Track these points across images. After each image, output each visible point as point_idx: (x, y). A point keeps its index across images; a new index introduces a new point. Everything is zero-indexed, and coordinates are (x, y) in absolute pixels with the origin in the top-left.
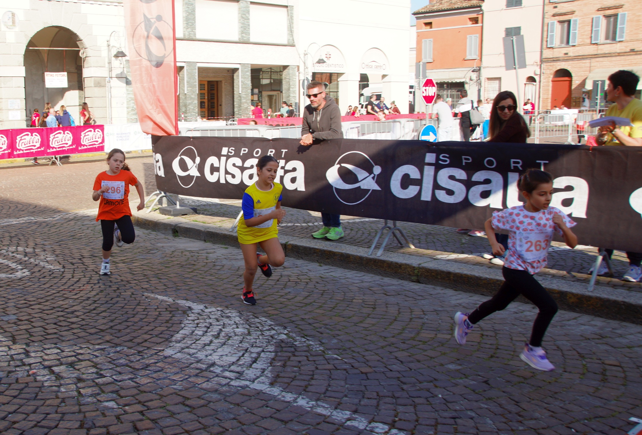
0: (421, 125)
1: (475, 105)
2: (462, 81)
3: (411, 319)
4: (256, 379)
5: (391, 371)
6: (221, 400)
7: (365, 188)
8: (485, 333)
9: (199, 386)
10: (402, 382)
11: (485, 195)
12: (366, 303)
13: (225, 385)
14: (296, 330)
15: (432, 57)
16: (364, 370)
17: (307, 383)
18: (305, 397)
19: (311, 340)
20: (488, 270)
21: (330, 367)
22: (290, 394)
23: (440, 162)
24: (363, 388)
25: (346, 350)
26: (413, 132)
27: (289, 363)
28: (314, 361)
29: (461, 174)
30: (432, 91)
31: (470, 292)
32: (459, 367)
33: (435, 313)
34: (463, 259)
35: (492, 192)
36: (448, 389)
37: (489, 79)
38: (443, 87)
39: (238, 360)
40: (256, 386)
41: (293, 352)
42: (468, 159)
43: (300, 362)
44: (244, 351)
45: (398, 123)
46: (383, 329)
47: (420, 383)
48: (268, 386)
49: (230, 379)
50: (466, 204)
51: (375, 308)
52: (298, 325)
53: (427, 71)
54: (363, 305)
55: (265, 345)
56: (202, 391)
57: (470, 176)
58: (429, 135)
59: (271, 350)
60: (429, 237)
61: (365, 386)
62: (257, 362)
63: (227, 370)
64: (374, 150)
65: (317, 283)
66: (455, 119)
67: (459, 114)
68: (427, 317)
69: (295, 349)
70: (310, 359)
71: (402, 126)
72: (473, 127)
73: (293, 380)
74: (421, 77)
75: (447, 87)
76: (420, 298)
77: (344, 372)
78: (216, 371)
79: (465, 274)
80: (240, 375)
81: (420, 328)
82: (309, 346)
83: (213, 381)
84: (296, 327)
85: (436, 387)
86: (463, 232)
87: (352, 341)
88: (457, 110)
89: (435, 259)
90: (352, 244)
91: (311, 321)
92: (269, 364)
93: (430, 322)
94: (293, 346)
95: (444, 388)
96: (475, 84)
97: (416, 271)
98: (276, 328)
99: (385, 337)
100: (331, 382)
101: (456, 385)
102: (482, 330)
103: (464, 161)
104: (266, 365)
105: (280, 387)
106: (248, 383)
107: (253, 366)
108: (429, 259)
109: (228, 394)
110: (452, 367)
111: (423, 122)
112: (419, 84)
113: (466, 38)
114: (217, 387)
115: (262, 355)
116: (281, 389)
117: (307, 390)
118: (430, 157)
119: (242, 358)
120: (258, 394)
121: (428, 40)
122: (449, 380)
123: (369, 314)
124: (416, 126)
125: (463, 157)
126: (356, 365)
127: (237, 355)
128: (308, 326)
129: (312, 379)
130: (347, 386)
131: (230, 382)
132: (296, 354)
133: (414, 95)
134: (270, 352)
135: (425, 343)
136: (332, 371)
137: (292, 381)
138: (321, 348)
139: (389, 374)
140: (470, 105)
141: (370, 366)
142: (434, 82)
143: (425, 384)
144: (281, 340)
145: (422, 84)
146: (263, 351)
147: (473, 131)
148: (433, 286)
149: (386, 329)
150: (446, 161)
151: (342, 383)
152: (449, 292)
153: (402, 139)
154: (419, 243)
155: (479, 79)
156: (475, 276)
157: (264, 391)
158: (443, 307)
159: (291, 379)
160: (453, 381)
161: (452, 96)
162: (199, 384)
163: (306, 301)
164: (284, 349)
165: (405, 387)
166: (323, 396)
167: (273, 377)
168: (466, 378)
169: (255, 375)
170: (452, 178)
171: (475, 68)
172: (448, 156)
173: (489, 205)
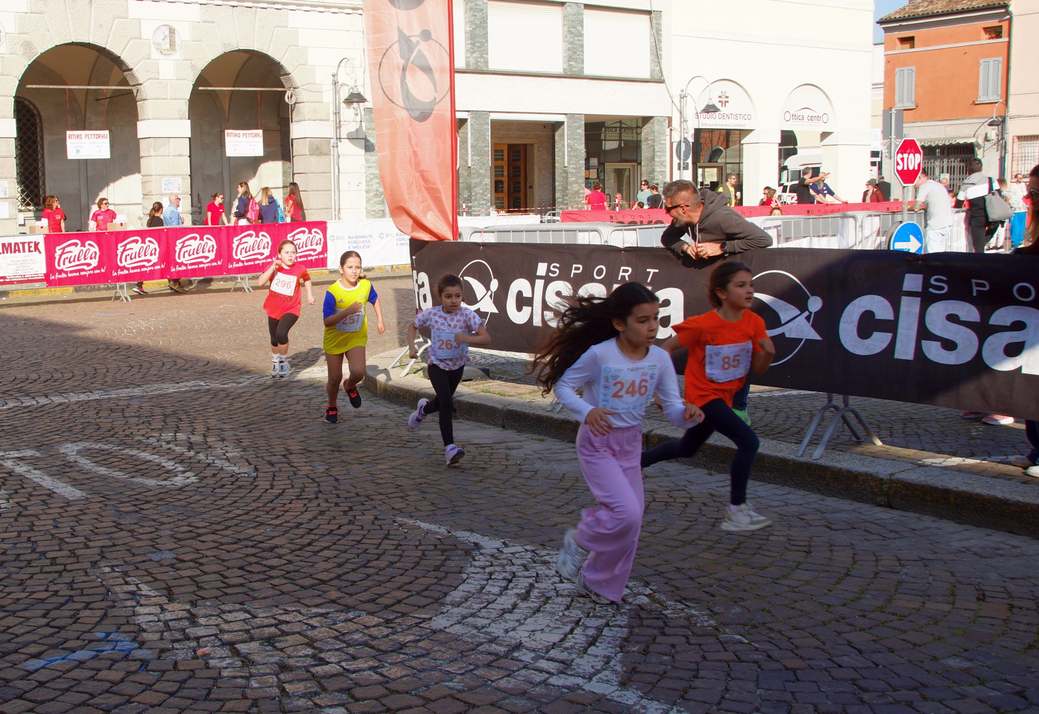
0: (893, 223)
1: (996, 186)
2: (969, 141)
3: (876, 574)
4: (595, 674)
5: (840, 666)
6: (532, 710)
7: (792, 336)
8: (1016, 603)
9: (494, 684)
10: (860, 688)
11: (1014, 350)
12: (792, 542)
13: (540, 683)
14: (667, 588)
15: (913, 100)
16: (789, 664)
17: (686, 684)
18: (682, 709)
19: (694, 607)
20: (1021, 487)
21: (729, 656)
22: (656, 702)
23: (931, 290)
24: (789, 697)
25: (757, 627)
26: (878, 235)
27: (653, 648)
28: (700, 645)
29: (969, 312)
30: (914, 161)
31: (986, 526)
32: (968, 664)
33: (920, 563)
34: (972, 466)
35: (1026, 345)
36: (945, 703)
37: (1021, 138)
38: (935, 154)
39: (562, 640)
40: (596, 687)
41: (662, 628)
42: (983, 286)
43: (673, 646)
44: (573, 625)
45: (851, 220)
46: (825, 591)
47: (894, 690)
48: (616, 688)
49: (548, 672)
50: (978, 366)
51: (811, 552)
52: (671, 579)
53: (905, 125)
54: (787, 545)
55: (610, 614)
56: (499, 693)
57: (985, 315)
58: (908, 240)
59: (623, 624)
60: (909, 425)
61: (792, 693)
62: (597, 644)
63: (543, 658)
64: (809, 267)
65: (705, 504)
66: (957, 212)
67: (965, 203)
68: (905, 571)
69: (664, 622)
70: (692, 641)
71: (859, 224)
72: (992, 227)
73: (662, 678)
74: (893, 136)
75: (942, 153)
76: (893, 535)
77: (755, 666)
78: (523, 658)
79: (977, 494)
80: (566, 666)
81: (893, 590)
82: (689, 618)
83: (519, 675)
84: (666, 583)
85: (925, 698)
86: (972, 416)
87: (769, 611)
89: (920, 466)
90: (768, 435)
91: (693, 573)
92: (618, 649)
93: (913, 580)
94: (660, 616)
95: (940, 702)
96: (995, 147)
97: (885, 487)
98: (631, 584)
99: (829, 606)
100: (731, 683)
101: (963, 696)
102: (1011, 597)
103: (975, 288)
104: (613, 650)
105: (637, 689)
106: (580, 681)
107: (589, 651)
108: (909, 466)
109: (544, 700)
110: (954, 663)
111: (898, 218)
112: (889, 148)
113: (978, 65)
114: (525, 686)
115: (606, 631)
116: (639, 693)
117: (687, 696)
118: (913, 282)
119: (570, 636)
120: (599, 701)
121: (906, 69)
122: (949, 687)
123: (799, 564)
124: (883, 223)
125: (974, 281)
126: (776, 653)
127: (560, 631)
128: (688, 581)
129: (696, 677)
130: (759, 692)
131: (548, 678)
132: (667, 630)
133: (880, 168)
134: (620, 626)
135: (902, 617)
136: (730, 663)
137: (659, 680)
138: (712, 622)
139: (836, 672)
140: (987, 186)
141: (801, 657)
142: (919, 145)
143: (904, 692)
144: (639, 605)
145: (894, 150)
146: (607, 625)
147: (991, 233)
148: (917, 515)
149: (830, 591)
150: (942, 288)
151: (751, 686)
152: (947, 526)
153: (859, 247)
154: (891, 436)
155: (1002, 138)
156: (997, 498)
157: (608, 697)
158: (936, 553)
159: (659, 677)
160: (956, 689)
161: (950, 170)
162: (493, 681)
163: (683, 537)
164: (645, 622)
165: (866, 696)
166: (715, 708)
167: (626, 672)
168: (982, 684)
169: (593, 667)
170: (953, 318)
171: (994, 119)
172: (944, 278)
173: (1020, 368)
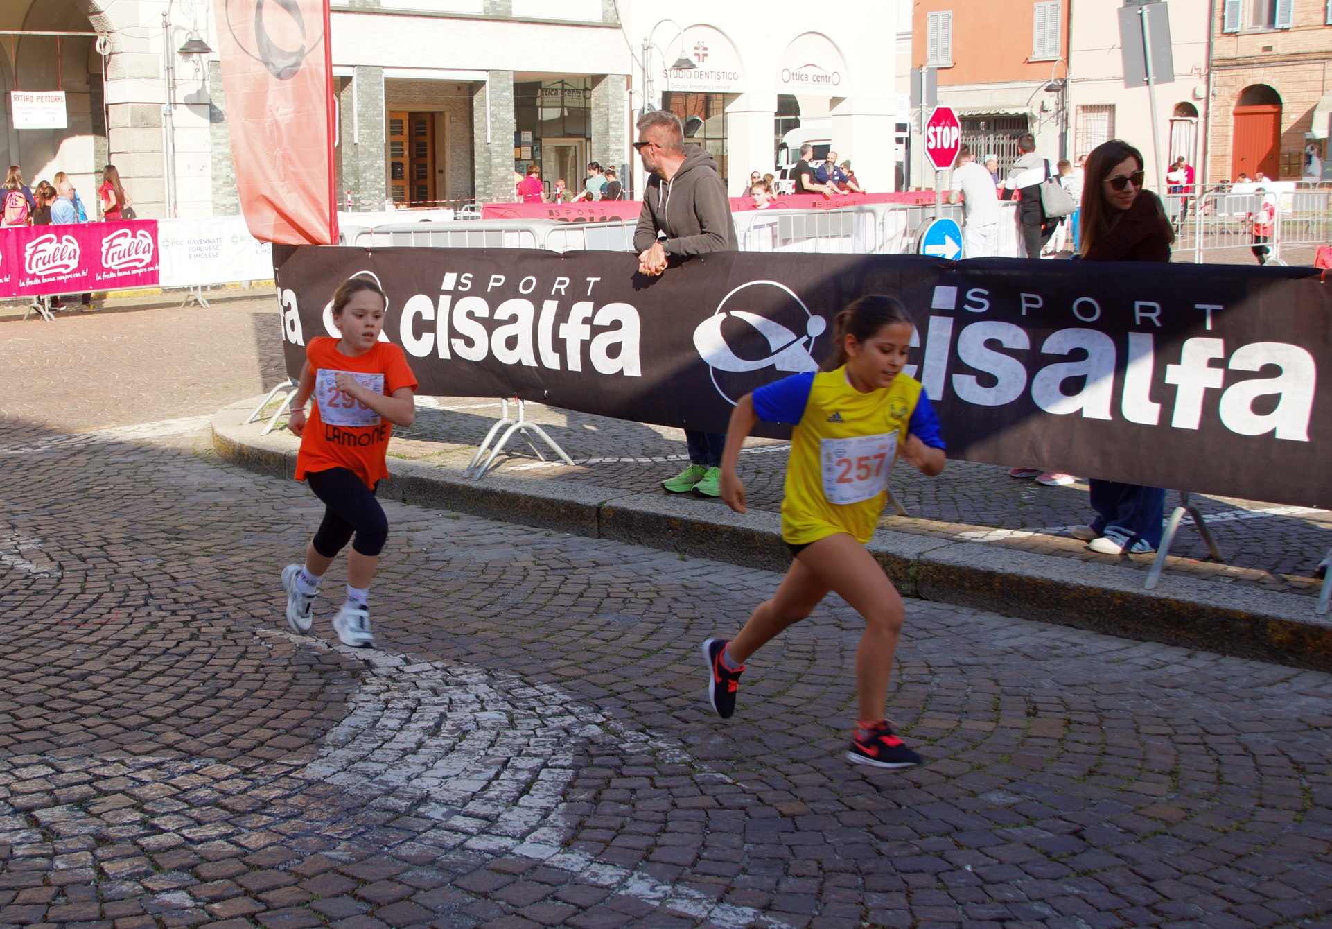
0: (923, 220)
1: (1054, 171)
2: (1021, 112)
3: (900, 685)
4: (529, 832)
5: (852, 809)
6: (443, 884)
7: (785, 369)
8: (1075, 717)
9: (392, 851)
10: (877, 836)
11: (1072, 386)
12: (791, 648)
13: (454, 847)
14: (626, 713)
15: (950, 55)
16: (785, 809)
17: (651, 841)
18: (645, 875)
19: (661, 738)
20: (1083, 566)
21: (707, 801)
22: (610, 867)
23: (967, 307)
24: (785, 852)
25: (744, 762)
26: (905, 234)
27: (607, 794)
28: (669, 788)
29: (1016, 337)
30: (950, 136)
31: (1040, 619)
32: (1014, 799)
33: (957, 670)
34: (1028, 539)
35: (1088, 379)
36: (984, 850)
37: (1086, 108)
38: (978, 128)
39: (484, 788)
40: (529, 849)
41: (619, 767)
42: (1035, 301)
43: (633, 790)
44: (499, 767)
45: (869, 215)
46: (834, 711)
47: (921, 837)
48: (558, 849)
49: (465, 833)
50: (1025, 407)
51: (815, 660)
52: (630, 701)
53: (939, 89)
54: (785, 651)
55: (549, 751)
56: (399, 863)
57: (1036, 342)
58: (943, 242)
59: (566, 763)
60: (942, 487)
61: (790, 847)
62: (532, 792)
63: (458, 813)
64: (810, 278)
65: (676, 600)
66: (1006, 205)
67: (1016, 193)
68: (937, 680)
69: (622, 760)
70: (658, 784)
71: (879, 220)
72: (1049, 225)
73: (619, 834)
74: (924, 103)
75: (988, 127)
76: (922, 634)
77: (741, 814)
78: (431, 814)
79: (1028, 577)
80: (490, 823)
81: (921, 706)
82: (654, 752)
83: (426, 838)
84: (624, 707)
85: (959, 846)
86: (1023, 475)
87: (760, 740)
88: (1009, 184)
89: (957, 541)
90: (759, 505)
91: (660, 692)
92: (559, 797)
93: (946, 692)
94: (617, 752)
95: (978, 849)
96: (1054, 120)
97: (912, 571)
98: (577, 710)
99: (838, 730)
100: (710, 837)
101: (1007, 841)
102: (1068, 710)
103: (1025, 305)
104: (553, 800)
105: (585, 851)
106: (508, 842)
107: (521, 802)
108: (943, 542)
109: (460, 870)
110: (996, 798)
111: (930, 212)
112: (920, 119)
113: (1033, 10)
114: (434, 853)
115: (544, 774)
116: (588, 855)
117: (651, 857)
118: (944, 296)
119: (495, 783)
120: (534, 868)
121: (940, 14)
122: (991, 830)
123: (800, 675)
124: (911, 220)
125: (1023, 295)
126: (769, 796)
127: (482, 776)
128: (653, 704)
129: (663, 831)
130: (746, 847)
131: (465, 841)
132: (625, 771)
133: (908, 147)
134: (562, 767)
135: (932, 741)
136: (709, 811)
137: (614, 838)
138: (686, 757)
139: (848, 818)
140: (1042, 170)
141: (802, 800)
142: (956, 114)
143: (933, 839)
144: (588, 738)
145: (926, 119)
146: (545, 765)
147: (1048, 232)
148: (952, 607)
149: (839, 710)
150: (981, 305)
151: (737, 840)
152: (991, 620)
153: (877, 252)
154: (920, 503)
155: (1063, 109)
156: (1053, 581)
157: (546, 863)
158: (976, 656)
159: (614, 833)
160: (999, 832)
161: (998, 150)
162: (390, 848)
163: (648, 644)
164: (596, 761)
165: (884, 847)
166: (688, 871)
167: (570, 828)
168: (1031, 824)
169: (526, 823)
170: (993, 345)
171: (1053, 82)
172: (985, 292)
173: (1081, 411)
